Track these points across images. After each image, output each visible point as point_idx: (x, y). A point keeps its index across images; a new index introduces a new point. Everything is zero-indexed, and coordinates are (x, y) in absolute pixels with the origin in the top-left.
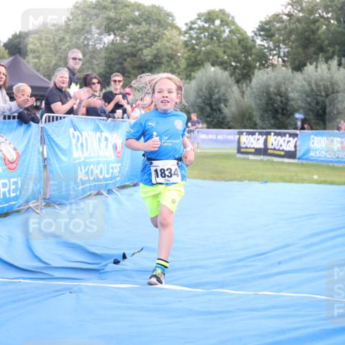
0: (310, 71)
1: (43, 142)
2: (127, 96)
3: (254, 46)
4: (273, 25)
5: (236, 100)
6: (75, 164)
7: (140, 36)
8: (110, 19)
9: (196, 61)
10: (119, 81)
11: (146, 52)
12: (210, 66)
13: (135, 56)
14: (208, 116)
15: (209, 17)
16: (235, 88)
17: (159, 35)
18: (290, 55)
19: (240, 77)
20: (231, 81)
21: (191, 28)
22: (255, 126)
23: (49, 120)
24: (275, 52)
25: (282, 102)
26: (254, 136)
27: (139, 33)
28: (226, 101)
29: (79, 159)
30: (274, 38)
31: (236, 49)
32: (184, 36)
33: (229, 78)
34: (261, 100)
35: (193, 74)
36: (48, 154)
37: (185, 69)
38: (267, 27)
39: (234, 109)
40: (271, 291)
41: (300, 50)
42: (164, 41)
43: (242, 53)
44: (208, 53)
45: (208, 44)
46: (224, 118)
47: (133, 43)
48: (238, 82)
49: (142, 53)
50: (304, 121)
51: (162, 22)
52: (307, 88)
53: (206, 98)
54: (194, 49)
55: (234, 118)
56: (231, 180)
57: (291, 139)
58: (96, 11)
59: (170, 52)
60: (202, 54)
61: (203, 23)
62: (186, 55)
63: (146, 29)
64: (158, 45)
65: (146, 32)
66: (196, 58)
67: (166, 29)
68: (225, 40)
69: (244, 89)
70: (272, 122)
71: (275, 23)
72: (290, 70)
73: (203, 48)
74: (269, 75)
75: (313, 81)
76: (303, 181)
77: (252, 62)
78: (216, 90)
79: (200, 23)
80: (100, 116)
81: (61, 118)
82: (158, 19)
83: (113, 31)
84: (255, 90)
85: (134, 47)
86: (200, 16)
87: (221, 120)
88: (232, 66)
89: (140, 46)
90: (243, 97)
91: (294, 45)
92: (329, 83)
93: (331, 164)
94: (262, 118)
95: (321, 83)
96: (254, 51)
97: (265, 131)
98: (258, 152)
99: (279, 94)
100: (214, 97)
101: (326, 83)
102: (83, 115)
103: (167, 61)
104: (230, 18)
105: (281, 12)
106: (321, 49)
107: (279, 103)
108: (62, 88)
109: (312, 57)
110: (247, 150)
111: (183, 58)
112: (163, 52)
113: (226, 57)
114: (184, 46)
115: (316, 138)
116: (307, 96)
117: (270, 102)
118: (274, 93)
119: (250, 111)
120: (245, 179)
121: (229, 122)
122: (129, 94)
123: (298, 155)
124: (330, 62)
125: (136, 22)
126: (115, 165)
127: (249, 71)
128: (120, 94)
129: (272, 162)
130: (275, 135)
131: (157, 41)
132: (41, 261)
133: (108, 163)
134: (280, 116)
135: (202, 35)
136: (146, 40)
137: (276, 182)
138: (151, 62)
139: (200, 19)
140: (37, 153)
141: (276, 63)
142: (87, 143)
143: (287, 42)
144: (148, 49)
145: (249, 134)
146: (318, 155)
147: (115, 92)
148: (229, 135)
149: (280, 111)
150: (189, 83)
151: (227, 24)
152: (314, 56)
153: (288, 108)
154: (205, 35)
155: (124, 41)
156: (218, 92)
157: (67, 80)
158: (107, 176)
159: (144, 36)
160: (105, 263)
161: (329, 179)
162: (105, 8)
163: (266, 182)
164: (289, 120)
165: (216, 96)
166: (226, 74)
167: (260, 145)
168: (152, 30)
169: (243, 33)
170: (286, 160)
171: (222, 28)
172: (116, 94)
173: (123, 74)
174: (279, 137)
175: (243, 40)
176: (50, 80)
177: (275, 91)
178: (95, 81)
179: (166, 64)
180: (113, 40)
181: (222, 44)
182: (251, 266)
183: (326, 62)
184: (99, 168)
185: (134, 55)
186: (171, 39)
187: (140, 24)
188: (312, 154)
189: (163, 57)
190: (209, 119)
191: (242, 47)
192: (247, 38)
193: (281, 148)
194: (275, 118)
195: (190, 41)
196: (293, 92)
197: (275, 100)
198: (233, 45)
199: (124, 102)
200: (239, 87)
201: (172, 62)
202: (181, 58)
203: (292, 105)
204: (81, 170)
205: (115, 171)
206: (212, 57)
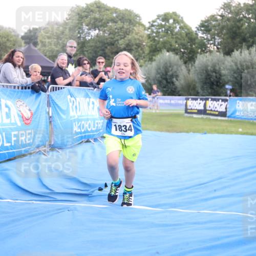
0: (236, 55)
1: (49, 105)
2: (108, 73)
3: (197, 38)
4: (211, 23)
5: (184, 76)
6: (71, 121)
7: (116, 31)
8: (96, 19)
9: (156, 48)
10: (102, 62)
11: (121, 42)
12: (166, 52)
13: (113, 45)
14: (165, 87)
15: (166, 18)
16: (183, 67)
17: (130, 30)
18: (222, 44)
19: (187, 59)
20: (181, 62)
21: (152, 26)
22: (197, 94)
23: (53, 89)
24: (211, 42)
25: (216, 77)
26: (197, 101)
27: (116, 29)
28: (177, 76)
29: (74, 117)
30: (211, 32)
31: (184, 40)
32: (148, 31)
33: (179, 60)
34: (201, 75)
35: (154, 57)
36: (52, 114)
37: (148, 54)
38: (206, 24)
39: (182, 82)
40: (209, 210)
41: (229, 40)
42: (134, 35)
43: (188, 42)
44: (164, 43)
45: (164, 36)
46: (176, 88)
47: (111, 36)
48: (185, 63)
49: (118, 43)
50: (232, 90)
51: (132, 21)
52: (235, 67)
53: (163, 74)
54: (154, 40)
55: (183, 88)
56: (181, 132)
57: (223, 103)
58: (86, 13)
59: (138, 42)
60: (160, 43)
61: (161, 22)
62: (149, 44)
63: (121, 26)
64: (130, 37)
65: (123, 27)
66: (156, 46)
67: (134, 26)
68: (176, 34)
69: (190, 68)
70: (210, 91)
71: (212, 22)
72: (222, 55)
73: (161, 40)
74: (207, 58)
75: (239, 62)
76: (231, 133)
77: (196, 49)
78: (170, 69)
79: (159, 22)
80: (88, 87)
81: (61, 88)
82: (128, 19)
83: (98, 28)
84: (197, 69)
85: (112, 38)
86: (159, 17)
87: (173, 90)
88: (181, 51)
89: (117, 38)
90: (189, 73)
91: (225, 37)
92: (250, 64)
93: (251, 121)
94: (203, 88)
95: (244, 64)
96: (197, 41)
97: (204, 97)
98: (200, 112)
99: (215, 71)
100: (169, 74)
101: (248, 64)
102: (77, 86)
103: (136, 49)
104: (180, 18)
105: (216, 14)
106: (244, 40)
107: (215, 78)
108: (63, 67)
109: (238, 46)
110: (192, 111)
111: (147, 46)
112: (133, 42)
113: (177, 46)
114: (147, 38)
115: (240, 102)
116: (235, 73)
117: (208, 77)
118: (211, 71)
119: (194, 83)
120: (190, 132)
121: (179, 91)
122: (110, 72)
123: (228, 114)
124: (250, 49)
125: (114, 21)
126: (99, 121)
127: (193, 55)
128: (103, 71)
129: (210, 119)
130: (211, 100)
131: (128, 35)
132: (47, 188)
133: (94, 120)
134: (215, 87)
135: (160, 30)
136: (121, 34)
137: (212, 133)
139: (158, 19)
140: (45, 113)
141: (212, 49)
142: (79, 106)
143: (220, 35)
144: (122, 40)
145: (193, 99)
146: (242, 114)
147: (99, 70)
148: (179, 100)
149: (215, 83)
150: (151, 64)
151: (178, 23)
152: (239, 45)
153: (221, 81)
154: (162, 30)
155: (106, 35)
156: (172, 70)
157: (66, 61)
158: (93, 129)
159: (119, 31)
160: (92, 190)
161: (249, 131)
162: (92, 11)
163: (205, 133)
164: (222, 90)
165: (170, 73)
166: (177, 57)
167: (201, 107)
168: (125, 26)
169: (189, 29)
170: (219, 118)
171: (174, 25)
172: (100, 72)
173: (105, 58)
174: (215, 102)
175: (189, 33)
176: (54, 61)
177: (212, 69)
178: (86, 62)
179: (135, 50)
180: (98, 34)
181: (174, 36)
182: (195, 192)
183: (248, 49)
184: (88, 124)
186: (139, 33)
187: (116, 22)
188: (237, 114)
189: (133, 45)
190: (165, 89)
191: (189, 38)
192: (192, 32)
193: (216, 110)
194: (211, 88)
195: (152, 34)
196: (224, 70)
197: (211, 76)
198: (182, 37)
199: (105, 77)
200: (186, 67)
201: (139, 49)
202: (145, 46)
203: (224, 79)
204: (75, 125)
205: (99, 125)
206: (168, 46)
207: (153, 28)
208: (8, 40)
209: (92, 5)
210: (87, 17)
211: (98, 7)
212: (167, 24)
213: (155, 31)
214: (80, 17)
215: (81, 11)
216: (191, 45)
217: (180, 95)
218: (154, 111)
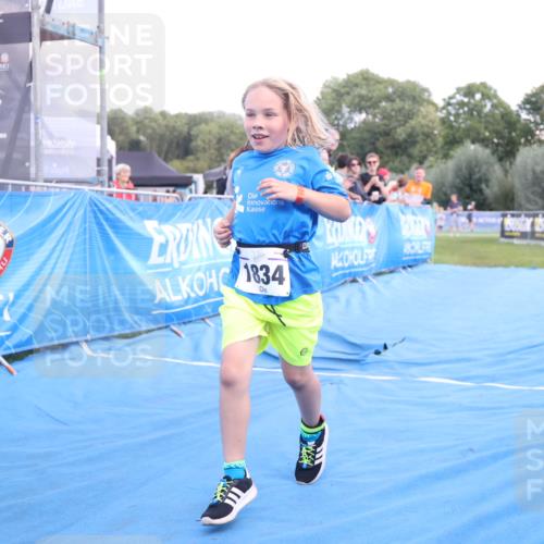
3: (519, 121)
4: (541, 97)
7: (393, 113)
8: (362, 97)
9: (454, 138)
10: (375, 162)
15: (469, 91)
16: (497, 166)
20: (493, 159)
22: (520, 208)
27: (393, 110)
28: (487, 181)
30: (541, 111)
38: (534, 99)
39: (496, 189)
42: (420, 119)
43: (505, 128)
46: (485, 200)
47: (386, 122)
48: (500, 159)
51: (417, 97)
54: (451, 127)
56: (496, 266)
58: (347, 89)
59: (426, 130)
60: (461, 131)
62: (443, 133)
64: (412, 123)
65: (403, 108)
68: (486, 115)
78: (477, 170)
79: (459, 98)
82: (412, 95)
83: (365, 110)
84: (520, 169)
85: (385, 125)
86: (459, 90)
88: (493, 142)
89: (396, 124)
90: (506, 176)
96: (518, 126)
98: (524, 235)
100: (474, 177)
103: (424, 140)
112: (418, 129)
113: (487, 134)
125: (389, 99)
129: (540, 247)
131: (412, 119)
138: (406, 141)
145: (513, 216)
148: (490, 218)
150: (445, 163)
151: (489, 98)
155: (377, 120)
156: (479, 171)
158: (362, 262)
162: (356, 85)
163: (534, 268)
165: (477, 176)
166: (488, 151)
167: (527, 228)
168: (407, 107)
169: (506, 108)
171: (483, 103)
175: (506, 114)
178: (355, 162)
185: (387, 134)
186: (427, 116)
187: (393, 101)
192: (511, 112)
200: (502, 166)
201: (429, 141)
206: (473, 134)
207: (450, 108)
208: (232, 132)
209: (356, 76)
210: (348, 93)
211: (366, 79)
212: (472, 101)
213: (453, 112)
214: (337, 95)
215: (339, 85)
216: (510, 133)
217: (491, 210)
218: (451, 235)
